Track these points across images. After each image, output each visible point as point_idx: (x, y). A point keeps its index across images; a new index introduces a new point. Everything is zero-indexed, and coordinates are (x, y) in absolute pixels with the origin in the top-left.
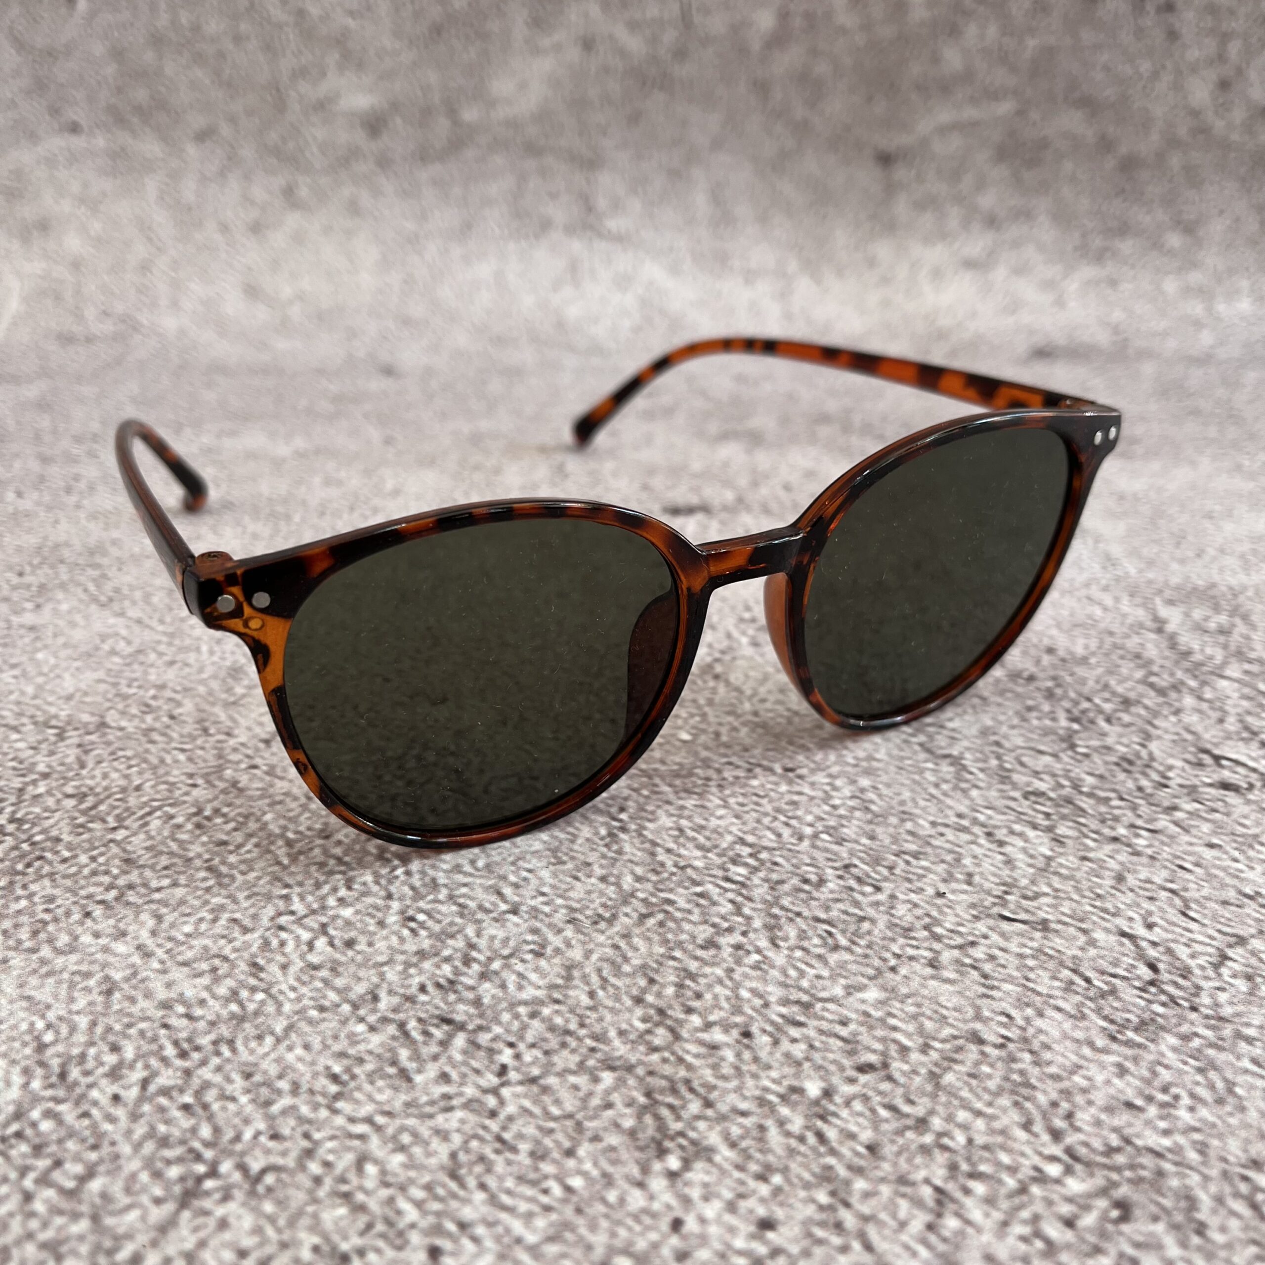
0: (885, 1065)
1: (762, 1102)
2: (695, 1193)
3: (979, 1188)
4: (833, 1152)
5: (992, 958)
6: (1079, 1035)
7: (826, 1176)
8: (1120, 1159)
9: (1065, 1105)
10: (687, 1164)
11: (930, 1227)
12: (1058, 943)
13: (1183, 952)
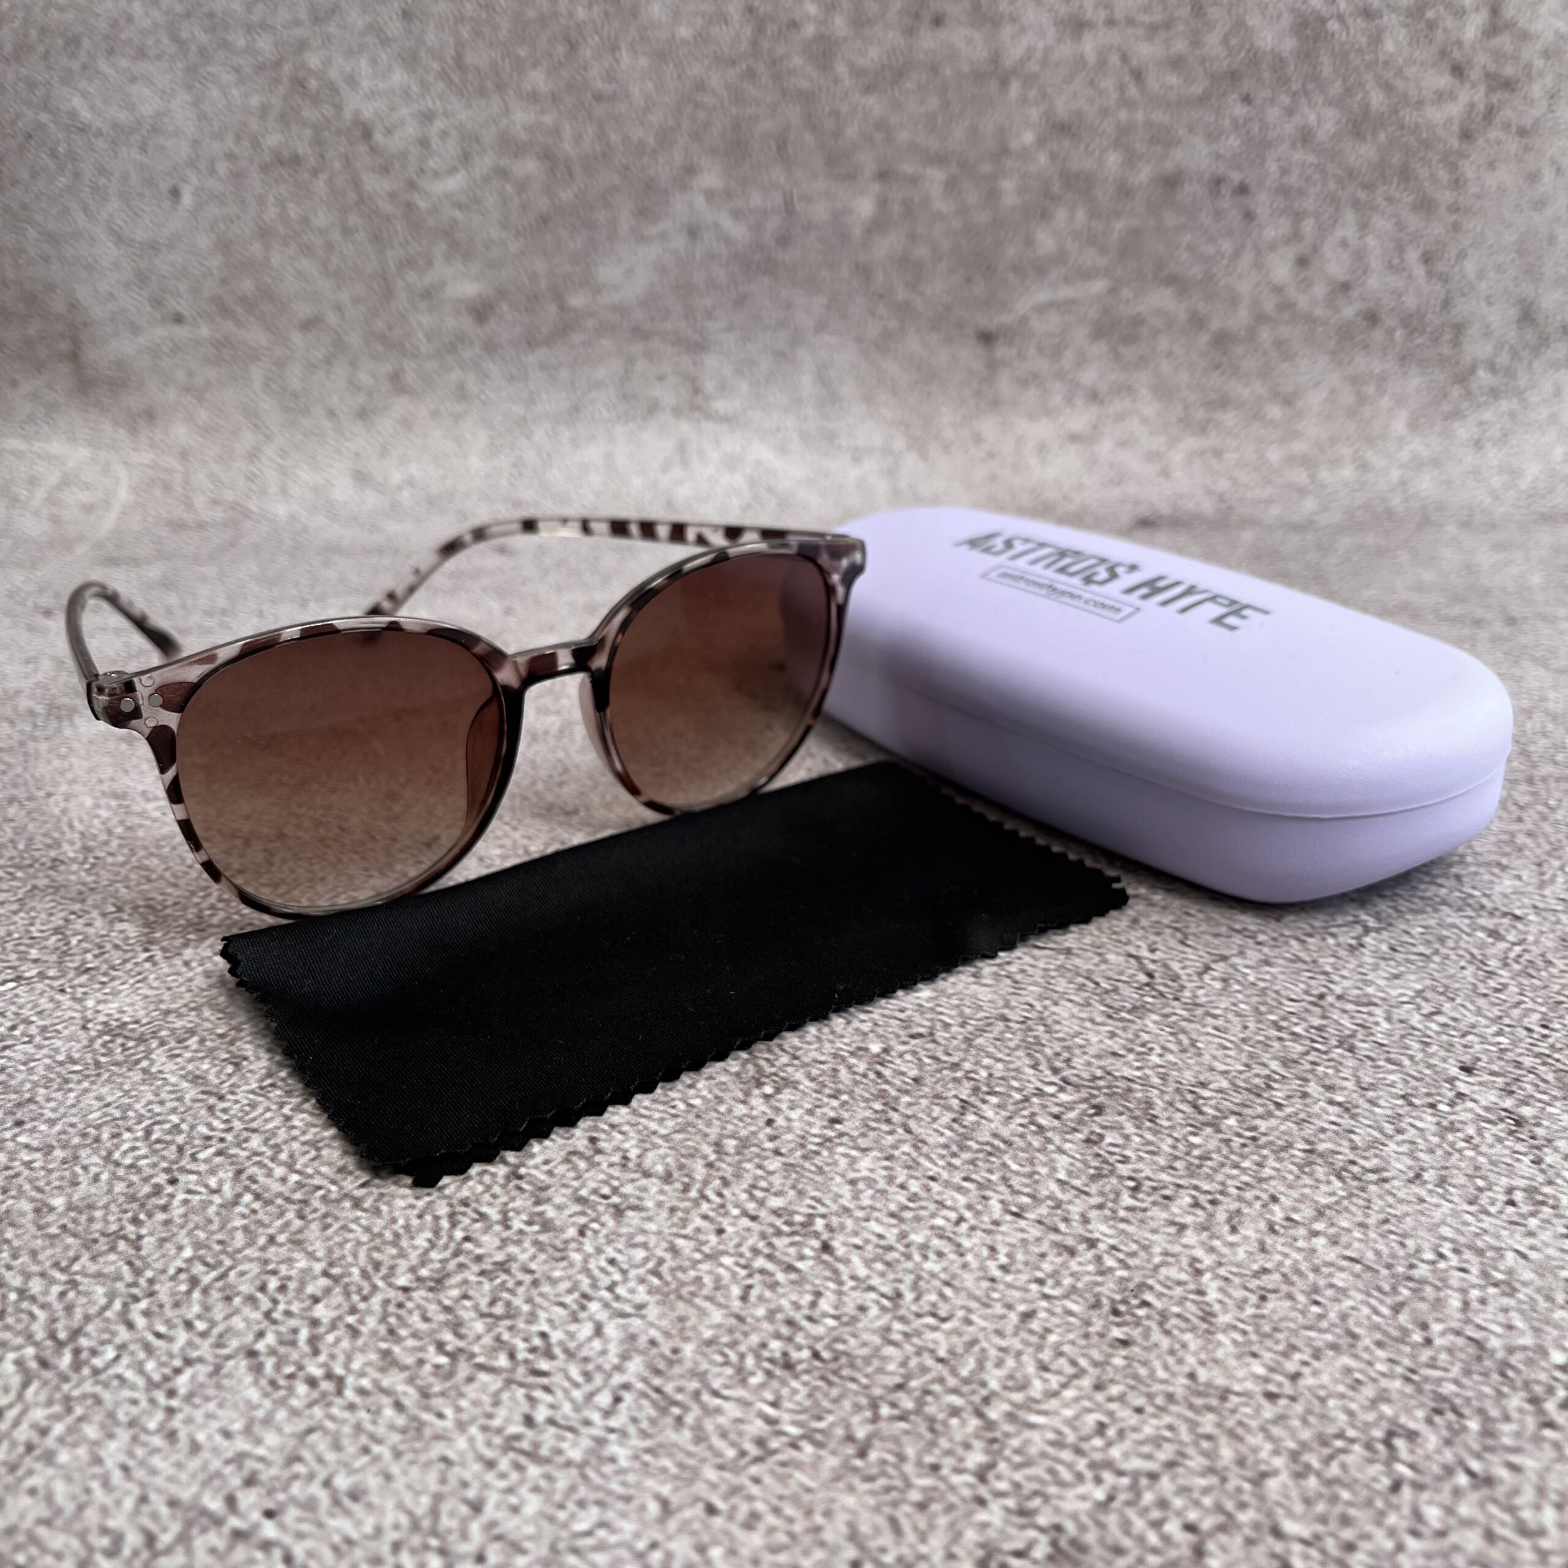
0: (931, 1034)
1: (835, 1056)
2: (784, 1106)
3: (994, 1100)
4: (887, 1082)
5: (1023, 971)
6: (1084, 1015)
7: (882, 1095)
8: (1101, 1083)
9: (1066, 1055)
10: (778, 1090)
11: (954, 1120)
12: (1077, 961)
13: (1176, 966)
